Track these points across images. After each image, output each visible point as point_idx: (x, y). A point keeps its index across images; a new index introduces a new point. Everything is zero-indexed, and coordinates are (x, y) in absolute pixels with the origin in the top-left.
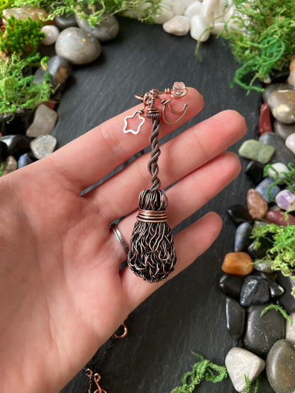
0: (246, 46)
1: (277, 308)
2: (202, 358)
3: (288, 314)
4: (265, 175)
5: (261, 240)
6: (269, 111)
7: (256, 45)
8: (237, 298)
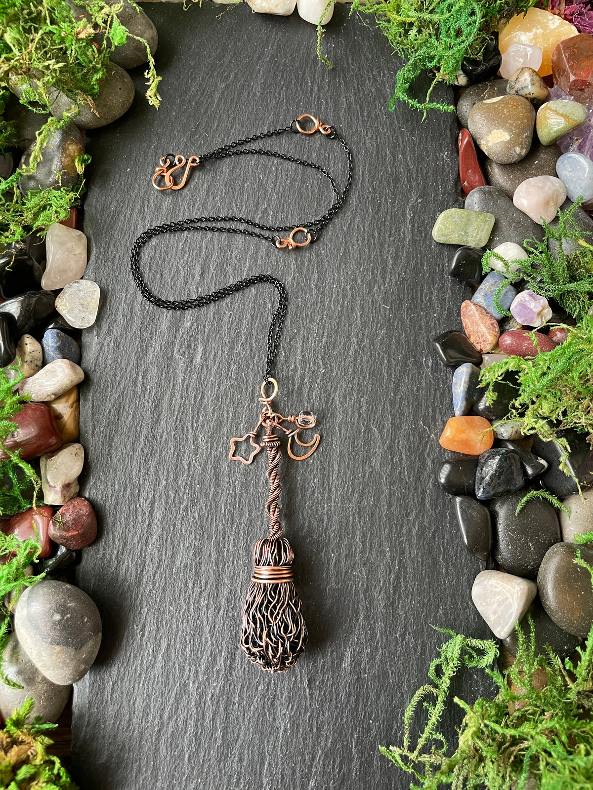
0: (408, 20)
1: (541, 493)
2: (452, 633)
3: (561, 500)
4: (485, 270)
5: (497, 387)
6: (475, 144)
7: (426, 16)
8: (470, 493)
